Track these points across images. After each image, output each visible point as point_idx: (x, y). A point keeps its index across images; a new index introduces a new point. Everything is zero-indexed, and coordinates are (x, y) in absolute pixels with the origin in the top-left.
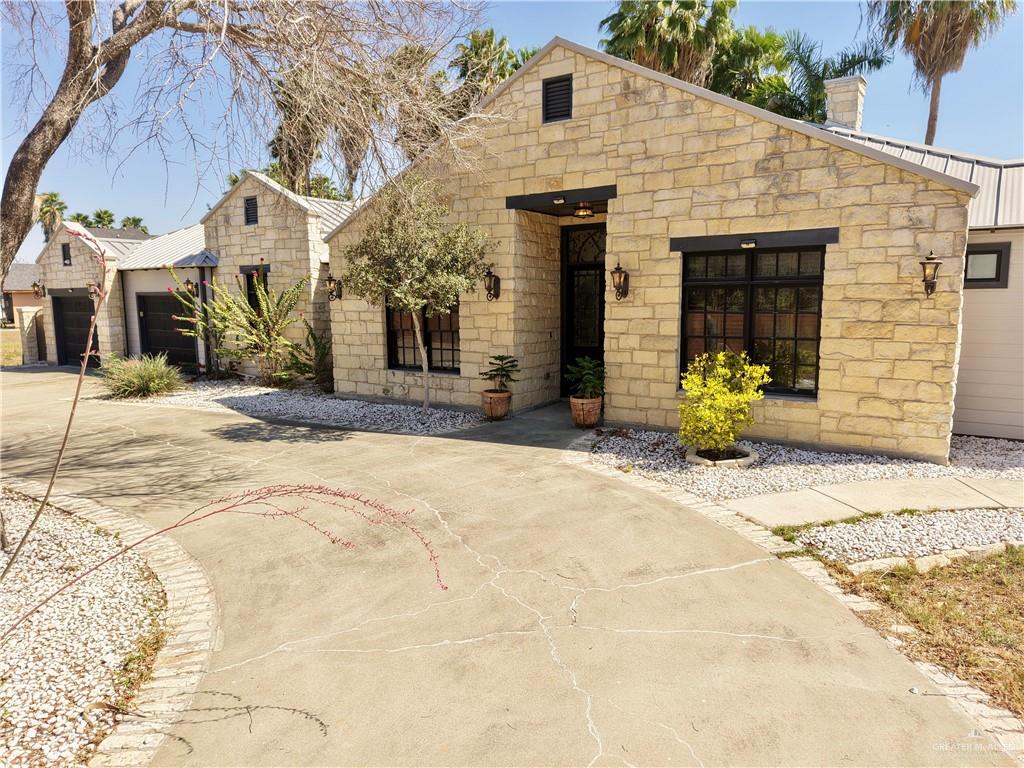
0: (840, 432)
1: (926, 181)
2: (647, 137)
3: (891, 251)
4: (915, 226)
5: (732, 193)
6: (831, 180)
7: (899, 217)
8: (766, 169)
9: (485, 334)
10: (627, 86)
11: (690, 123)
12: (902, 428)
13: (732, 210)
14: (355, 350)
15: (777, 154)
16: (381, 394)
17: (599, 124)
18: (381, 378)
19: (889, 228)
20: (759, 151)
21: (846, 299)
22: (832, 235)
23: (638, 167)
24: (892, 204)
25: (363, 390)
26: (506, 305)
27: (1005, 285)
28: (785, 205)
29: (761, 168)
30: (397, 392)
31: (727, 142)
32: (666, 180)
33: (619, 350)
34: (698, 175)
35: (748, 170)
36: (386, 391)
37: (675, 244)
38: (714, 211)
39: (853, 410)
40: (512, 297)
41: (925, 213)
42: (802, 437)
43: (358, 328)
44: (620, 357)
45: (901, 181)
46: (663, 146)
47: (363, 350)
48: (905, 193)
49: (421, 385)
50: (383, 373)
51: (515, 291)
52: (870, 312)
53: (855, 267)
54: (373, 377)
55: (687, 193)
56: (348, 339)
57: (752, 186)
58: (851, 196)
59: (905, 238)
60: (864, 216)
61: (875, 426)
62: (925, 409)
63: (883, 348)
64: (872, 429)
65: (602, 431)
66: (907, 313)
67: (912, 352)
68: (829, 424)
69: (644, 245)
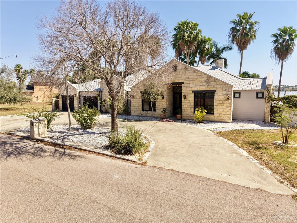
0: (217, 119)
1: (227, 85)
2: (188, 75)
3: (223, 94)
4: (226, 90)
5: (201, 84)
6: (215, 84)
7: (224, 89)
8: (206, 81)
9: (161, 105)
10: (185, 67)
11: (195, 74)
12: (225, 118)
13: (201, 87)
14: (136, 107)
15: (207, 79)
16: (141, 115)
17: (181, 73)
18: (141, 112)
19: (223, 91)
20: (205, 79)
21: (217, 100)
22: (215, 91)
23: (187, 80)
24: (223, 87)
25: (137, 114)
26: (165, 100)
27: (240, 98)
28: (209, 87)
29: (205, 81)
30: (144, 115)
31: (201, 77)
32: (191, 82)
33: (184, 107)
34: (196, 81)
35: (204, 81)
36: (142, 115)
37: (193, 91)
38: (199, 87)
39: (219, 116)
40: (166, 99)
41: (227, 89)
42: (212, 120)
43: (136, 104)
44: (184, 109)
45: (224, 84)
46: (191, 77)
47: (137, 108)
48: (225, 86)
49: (149, 113)
50: (141, 111)
51: (166, 98)
52: (221, 102)
53: (218, 96)
54: (139, 112)
55: (195, 84)
56: (134, 106)
57: (204, 84)
58: (218, 86)
59: (225, 92)
60: (219, 89)
61: (222, 118)
62: (228, 115)
63: (223, 107)
64: (221, 118)
65: (182, 120)
66: (225, 102)
67: (226, 108)
68: (216, 118)
69: (188, 91)
